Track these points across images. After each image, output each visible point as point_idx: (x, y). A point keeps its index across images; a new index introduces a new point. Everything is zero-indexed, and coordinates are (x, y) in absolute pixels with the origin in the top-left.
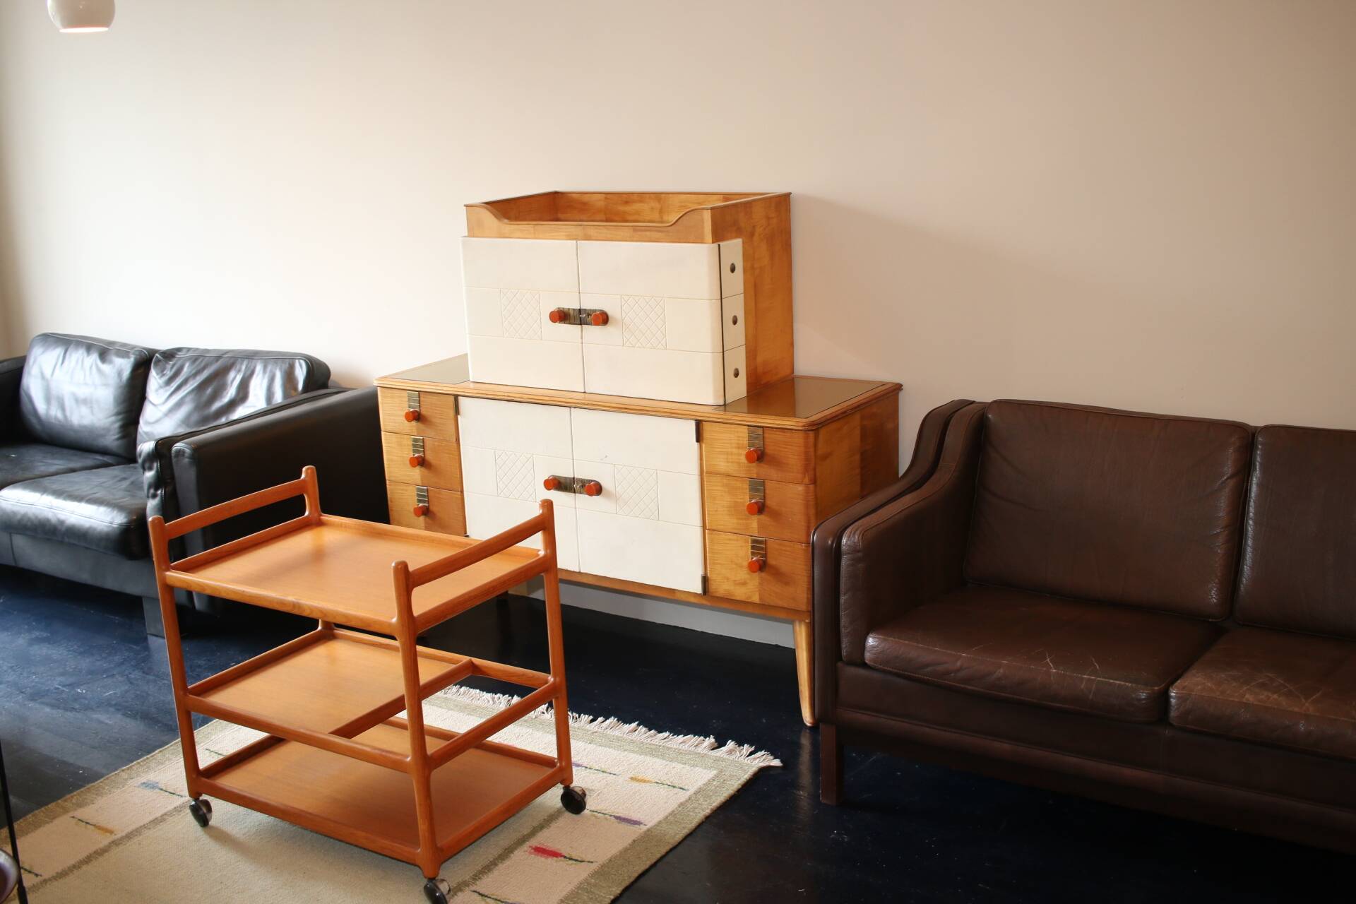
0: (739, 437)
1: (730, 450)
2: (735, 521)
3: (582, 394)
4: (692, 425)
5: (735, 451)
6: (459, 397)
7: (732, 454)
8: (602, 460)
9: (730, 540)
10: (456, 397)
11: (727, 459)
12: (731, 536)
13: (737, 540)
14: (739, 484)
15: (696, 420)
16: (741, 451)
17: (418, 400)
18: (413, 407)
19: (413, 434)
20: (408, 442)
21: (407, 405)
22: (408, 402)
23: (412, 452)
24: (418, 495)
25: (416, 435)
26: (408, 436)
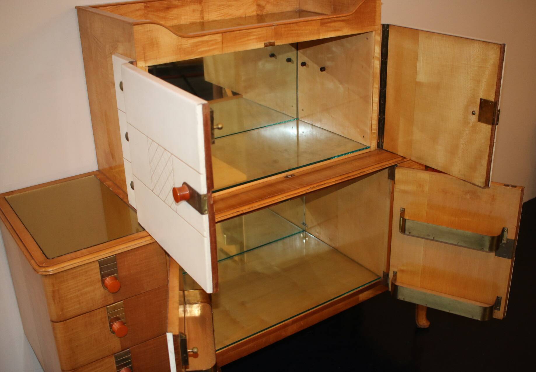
17: (116, 264)
18: (108, 275)
19: (109, 303)
20: (101, 315)
21: (100, 276)
22: (101, 272)
23: (108, 323)
24: (117, 363)
25: (112, 302)
26: (102, 309)
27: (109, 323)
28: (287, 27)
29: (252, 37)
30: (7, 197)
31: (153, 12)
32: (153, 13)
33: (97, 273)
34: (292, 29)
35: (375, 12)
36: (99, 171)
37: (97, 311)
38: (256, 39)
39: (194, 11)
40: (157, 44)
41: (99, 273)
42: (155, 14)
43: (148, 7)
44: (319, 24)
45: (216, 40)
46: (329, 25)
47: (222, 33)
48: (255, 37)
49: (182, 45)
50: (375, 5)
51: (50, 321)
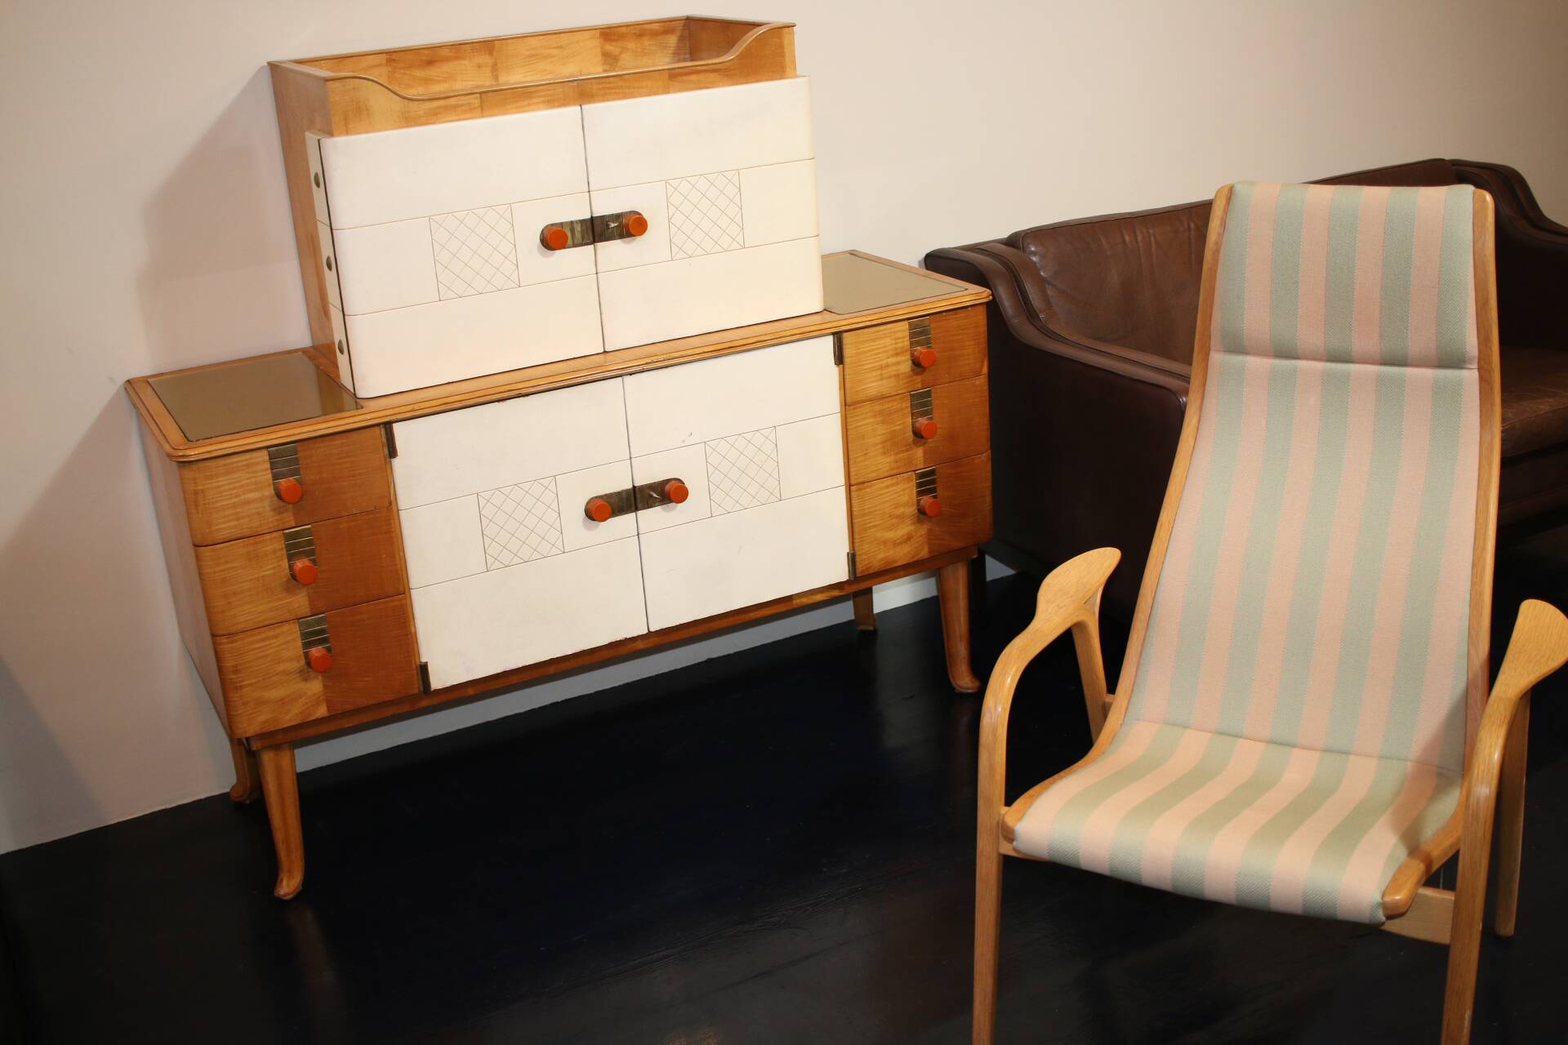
0: (896, 339)
1: (884, 362)
2: (892, 458)
3: (602, 356)
4: (828, 342)
5: (893, 360)
6: (395, 425)
7: (888, 366)
8: (684, 441)
9: (887, 487)
10: (388, 426)
11: (881, 374)
12: (889, 482)
13: (897, 484)
14: (896, 405)
15: (833, 334)
16: (900, 358)
17: (297, 459)
18: (284, 476)
19: (288, 525)
20: (275, 546)
21: (270, 476)
22: (272, 469)
23: (286, 560)
24: (304, 635)
25: (294, 525)
26: (275, 534)
27: (289, 561)
28: (603, 83)
29: (536, 100)
30: (149, 380)
31: (404, 68)
32: (402, 71)
33: (267, 469)
34: (611, 85)
35: (782, 55)
36: (314, 347)
37: (267, 537)
38: (544, 102)
39: (479, 67)
40: (367, 110)
41: (269, 471)
42: (408, 72)
43: (394, 60)
44: (667, 77)
45: (470, 104)
46: (685, 78)
47: (480, 93)
48: (541, 99)
49: (409, 112)
50: (782, 42)
51: (191, 545)
